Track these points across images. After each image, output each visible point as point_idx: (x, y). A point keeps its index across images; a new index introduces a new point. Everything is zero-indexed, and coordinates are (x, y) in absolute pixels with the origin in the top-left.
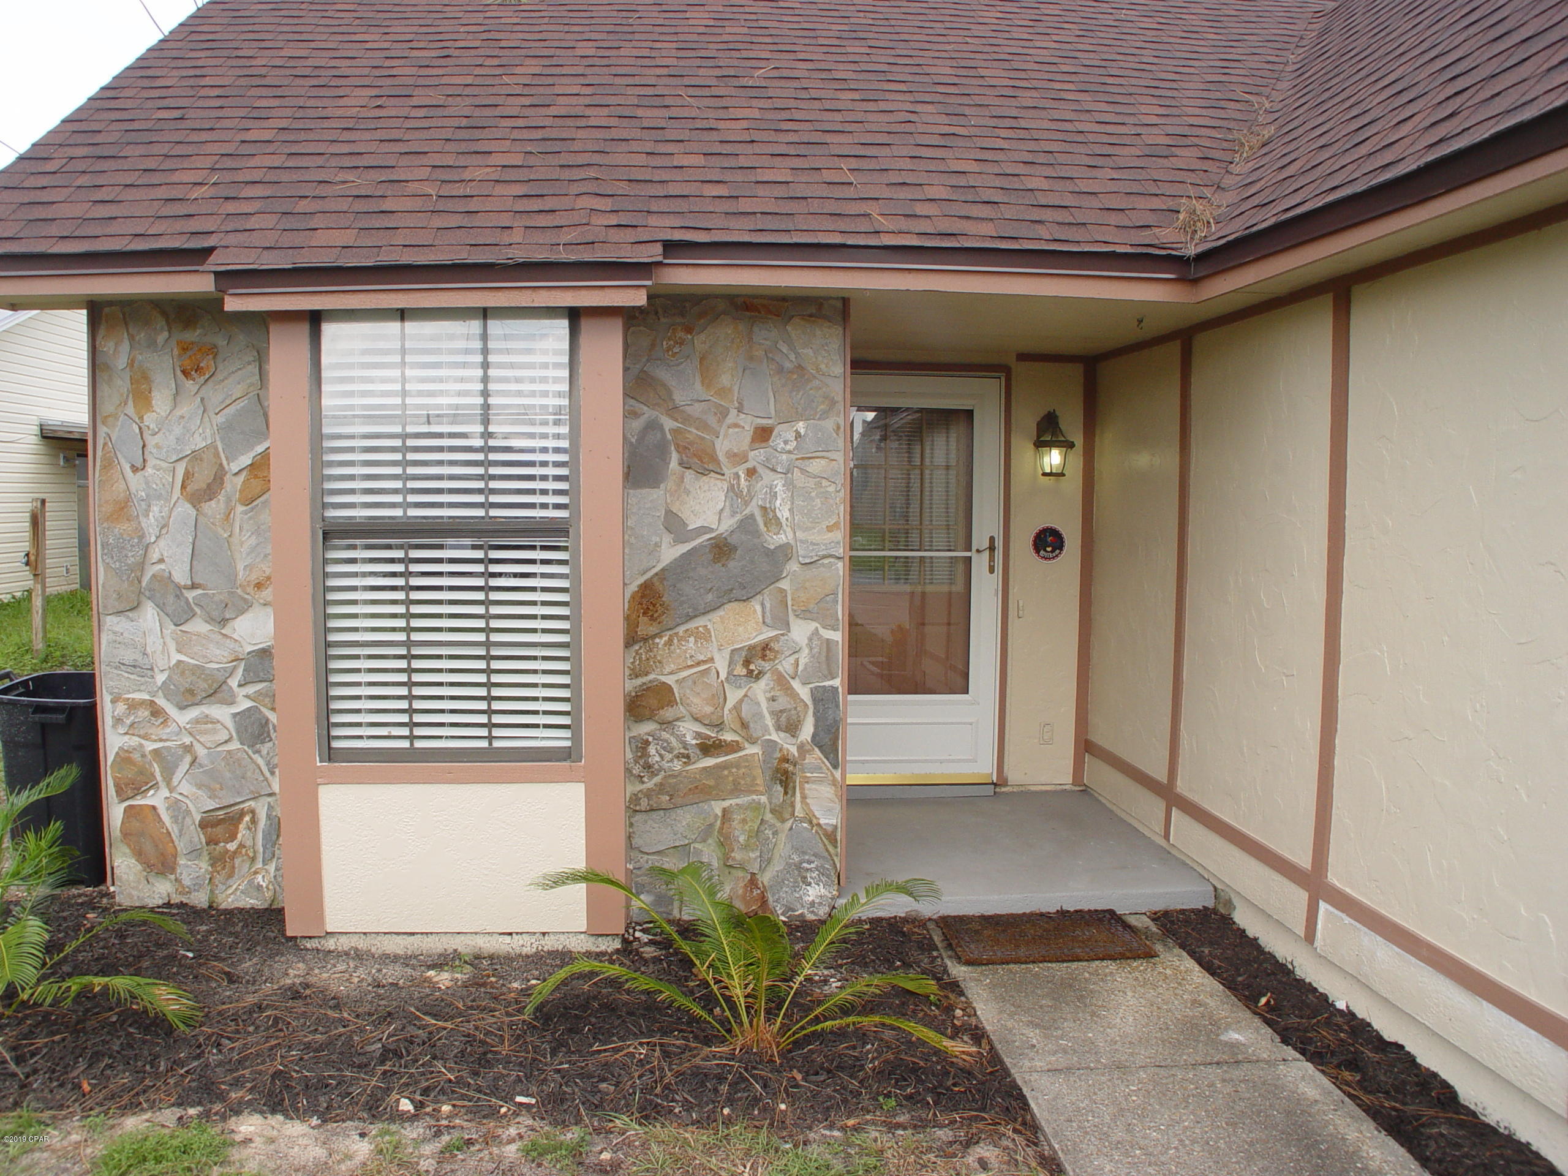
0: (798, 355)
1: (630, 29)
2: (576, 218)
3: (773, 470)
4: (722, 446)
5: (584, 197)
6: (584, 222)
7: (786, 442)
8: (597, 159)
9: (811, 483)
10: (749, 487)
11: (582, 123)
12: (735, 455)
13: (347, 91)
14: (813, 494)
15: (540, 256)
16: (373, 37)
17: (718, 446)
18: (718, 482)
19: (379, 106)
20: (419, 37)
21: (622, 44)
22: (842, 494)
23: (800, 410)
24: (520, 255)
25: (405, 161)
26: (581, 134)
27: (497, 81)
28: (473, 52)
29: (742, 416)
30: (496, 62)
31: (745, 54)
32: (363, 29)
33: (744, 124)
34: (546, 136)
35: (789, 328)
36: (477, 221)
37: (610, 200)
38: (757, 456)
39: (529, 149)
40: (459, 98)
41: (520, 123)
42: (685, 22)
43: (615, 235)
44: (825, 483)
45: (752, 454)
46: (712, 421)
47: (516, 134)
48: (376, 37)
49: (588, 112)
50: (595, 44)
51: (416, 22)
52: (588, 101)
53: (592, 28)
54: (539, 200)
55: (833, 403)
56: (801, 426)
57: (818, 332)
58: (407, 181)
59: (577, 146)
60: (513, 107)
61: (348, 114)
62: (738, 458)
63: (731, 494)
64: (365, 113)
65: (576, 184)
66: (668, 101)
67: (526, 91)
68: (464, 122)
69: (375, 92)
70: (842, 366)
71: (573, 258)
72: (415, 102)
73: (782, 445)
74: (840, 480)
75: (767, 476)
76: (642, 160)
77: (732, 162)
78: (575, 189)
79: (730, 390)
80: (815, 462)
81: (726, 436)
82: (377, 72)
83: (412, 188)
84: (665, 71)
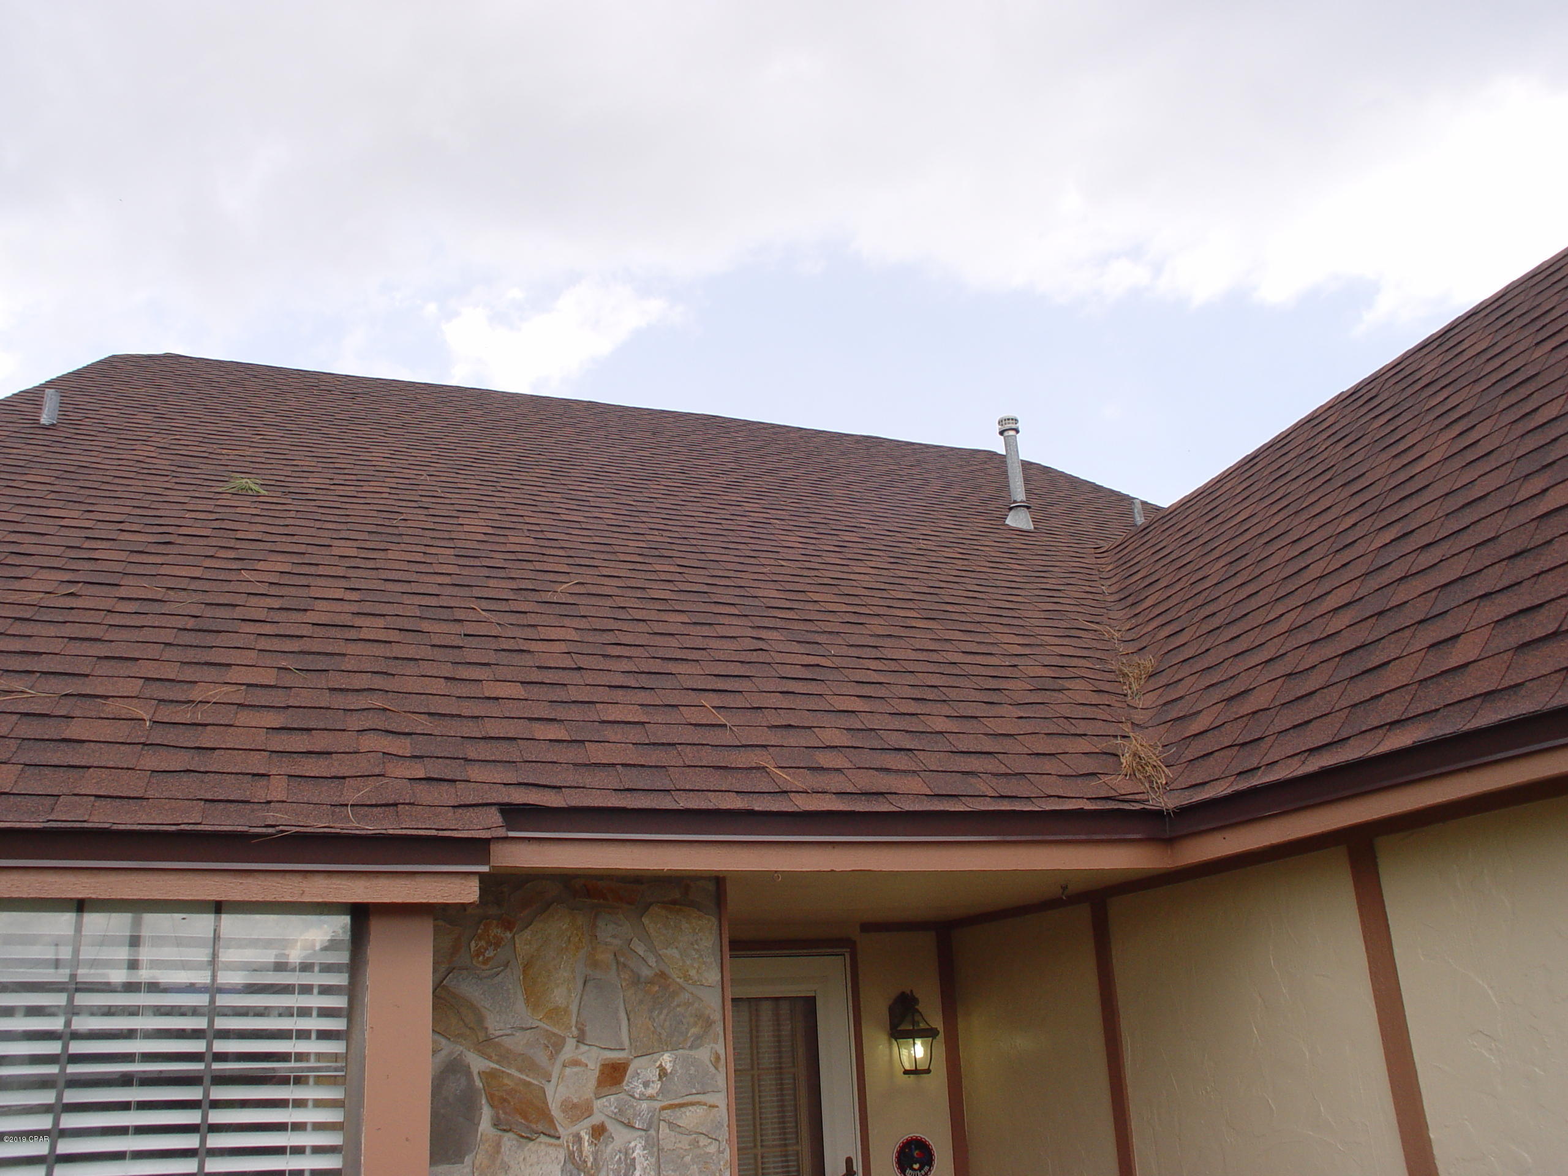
0: (659, 958)
1: (396, 531)
2: (363, 765)
3: (630, 1126)
4: (556, 1095)
5: (372, 734)
6: (377, 771)
7: (646, 1084)
8: (379, 682)
9: (684, 1142)
10: (595, 1155)
11: (353, 634)
12: (575, 1106)
13: (28, 572)
14: (688, 1159)
15: (319, 824)
16: (73, 514)
17: (550, 1090)
18: (551, 1150)
19: (71, 594)
20: (132, 519)
21: (389, 545)
22: (727, 1155)
23: (664, 1036)
24: (286, 820)
25: (105, 668)
26: (352, 649)
27: (233, 576)
28: (202, 542)
29: (583, 1048)
30: (232, 554)
31: (539, 566)
32: (60, 504)
33: (563, 647)
34: (306, 648)
35: (645, 920)
36: (215, 762)
37: (408, 741)
38: (605, 1107)
39: (284, 664)
40: (183, 593)
41: (267, 629)
42: (460, 528)
43: (427, 794)
44: (703, 1141)
45: (598, 1104)
46: (541, 1057)
47: (263, 644)
48: (76, 514)
49: (358, 621)
50: (356, 544)
51: (128, 502)
52: (355, 608)
53: (349, 526)
54: (305, 736)
55: (709, 1024)
56: (666, 1060)
57: (685, 925)
58: (107, 697)
59: (349, 664)
60: (257, 608)
61: (26, 600)
62: (578, 1110)
63: (570, 1166)
64: (49, 601)
65: (356, 715)
66: (460, 614)
67: (274, 590)
68: (191, 623)
69: (68, 576)
70: (717, 970)
71: (370, 828)
72: (123, 592)
73: (641, 1088)
74: (723, 1134)
75: (620, 1136)
76: (441, 686)
77: (559, 694)
78: (355, 722)
79: (566, 1010)
80: (689, 1112)
81: (561, 1077)
82: (73, 554)
83: (113, 707)
84: (447, 580)
